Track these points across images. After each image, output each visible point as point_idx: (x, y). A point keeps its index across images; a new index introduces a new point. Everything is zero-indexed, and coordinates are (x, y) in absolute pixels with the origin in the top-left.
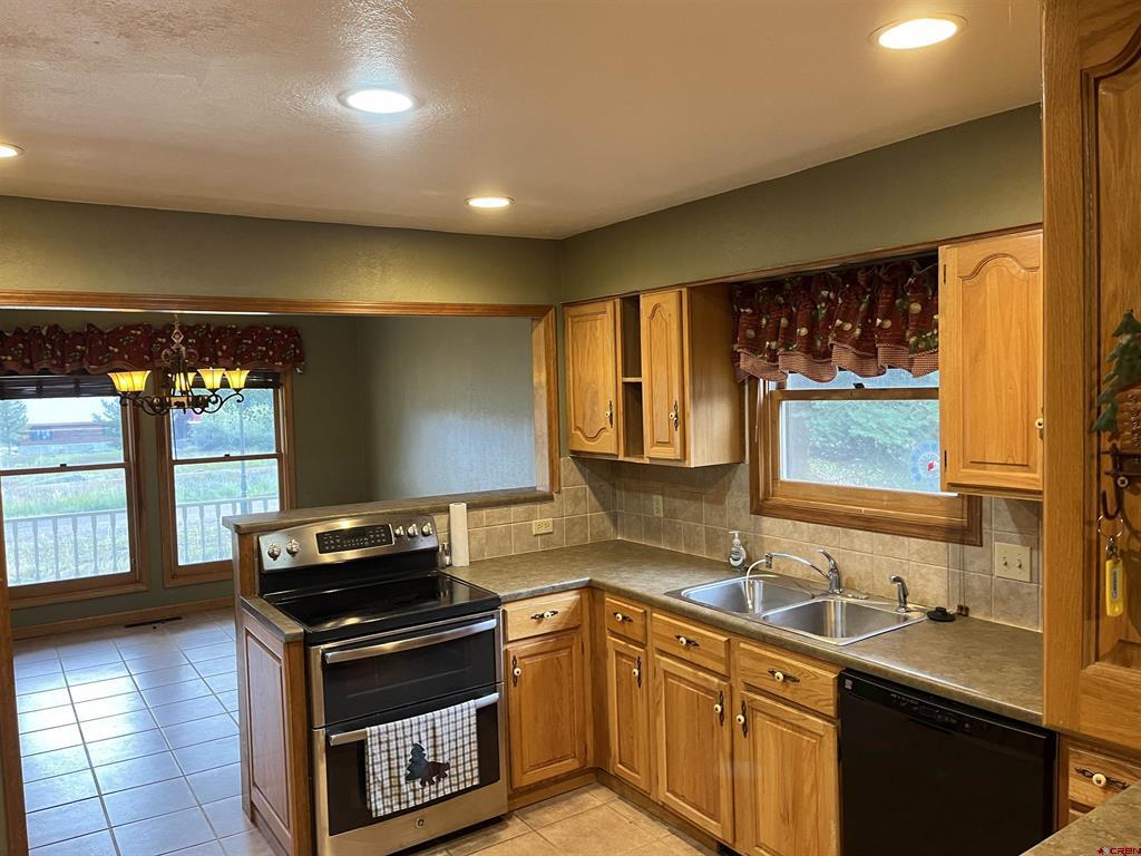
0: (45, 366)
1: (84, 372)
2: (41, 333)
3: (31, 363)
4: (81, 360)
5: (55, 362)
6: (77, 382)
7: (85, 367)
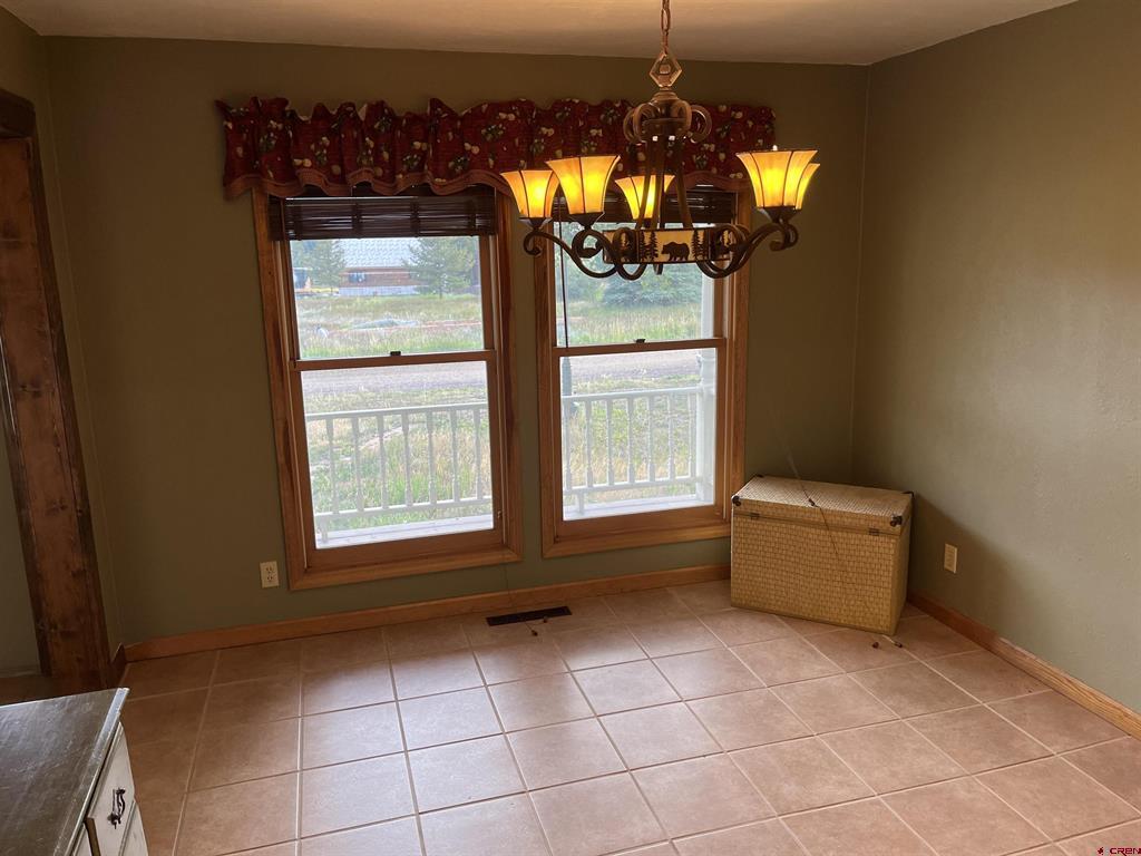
0: (365, 178)
1: (426, 191)
2: (356, 117)
3: (344, 172)
4: (420, 168)
5: (380, 172)
6: (415, 208)
7: (428, 180)
